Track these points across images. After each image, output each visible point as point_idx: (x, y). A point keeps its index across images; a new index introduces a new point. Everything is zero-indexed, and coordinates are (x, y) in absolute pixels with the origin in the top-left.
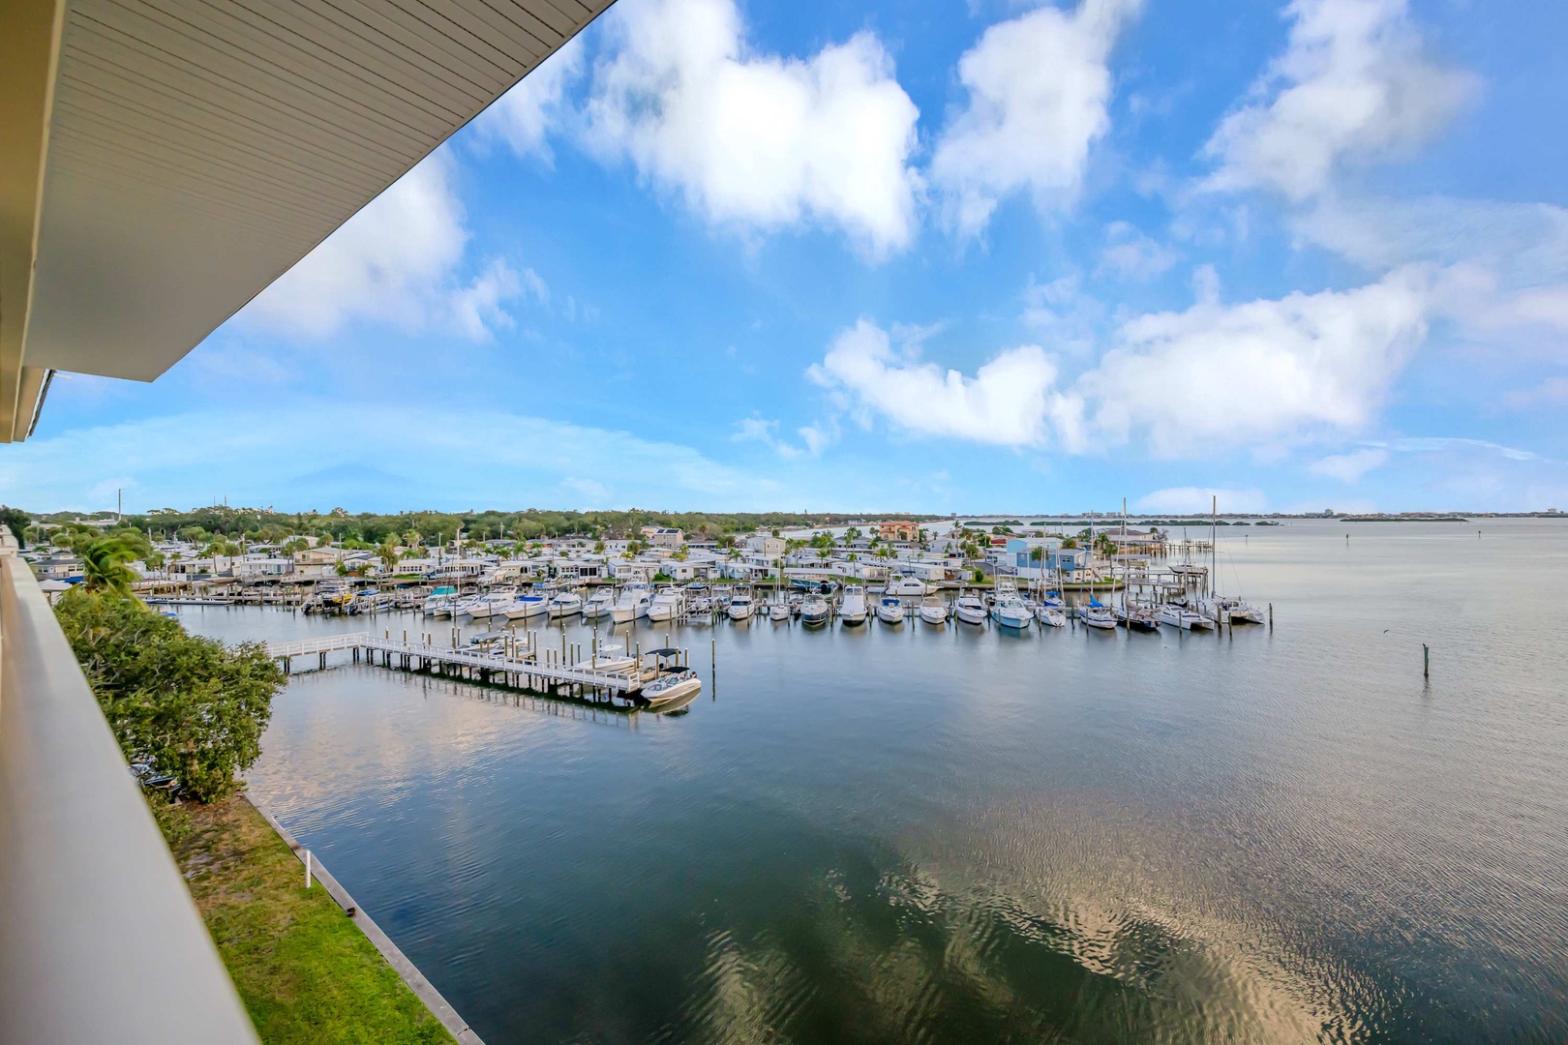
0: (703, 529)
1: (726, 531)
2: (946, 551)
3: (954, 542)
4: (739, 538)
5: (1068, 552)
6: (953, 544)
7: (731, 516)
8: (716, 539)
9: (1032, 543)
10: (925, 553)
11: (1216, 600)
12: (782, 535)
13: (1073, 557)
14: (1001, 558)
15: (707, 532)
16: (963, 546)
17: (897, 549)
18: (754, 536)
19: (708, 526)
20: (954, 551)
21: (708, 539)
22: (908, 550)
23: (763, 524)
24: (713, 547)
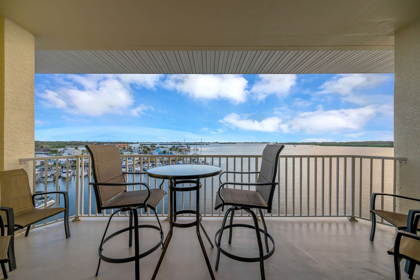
0: (42, 147)
1: (53, 148)
2: (139, 152)
3: (141, 149)
4: (59, 150)
5: (171, 151)
6: (140, 150)
7: (54, 142)
8: (49, 150)
9: (162, 150)
10: (133, 153)
11: (202, 161)
12: (79, 148)
13: (172, 153)
14: (154, 153)
15: (44, 148)
16: (143, 151)
17: (123, 152)
18: (66, 149)
19: (44, 146)
20: (141, 152)
21: (44, 151)
22: (126, 152)
23: (69, 145)
24: (47, 153)
